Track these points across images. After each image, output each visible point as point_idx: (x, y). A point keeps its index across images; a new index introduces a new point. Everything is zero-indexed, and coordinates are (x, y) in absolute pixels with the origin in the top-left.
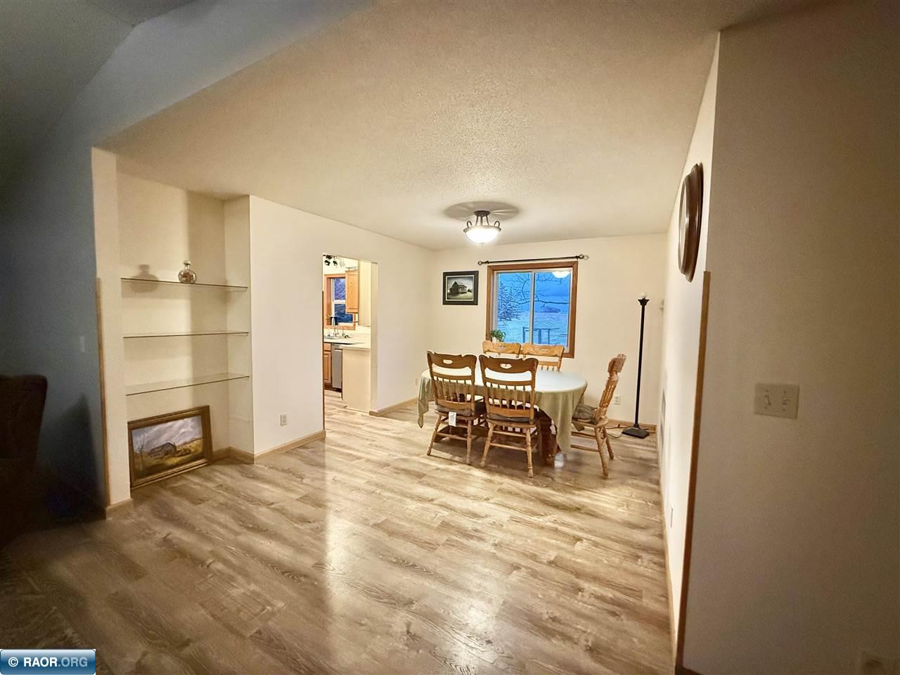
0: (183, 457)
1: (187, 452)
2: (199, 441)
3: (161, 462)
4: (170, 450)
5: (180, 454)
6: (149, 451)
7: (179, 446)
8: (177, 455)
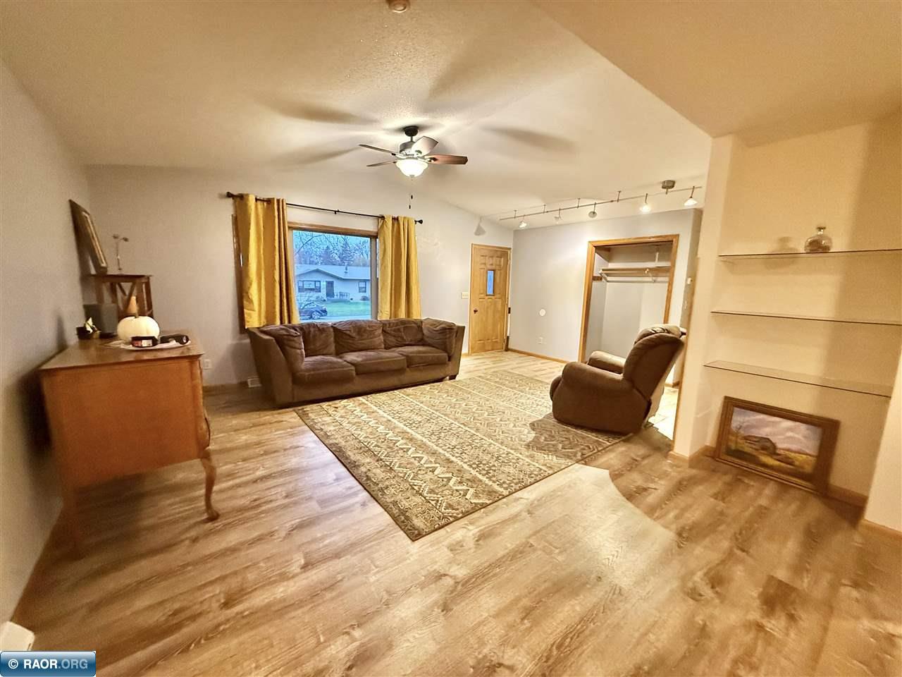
0: (783, 464)
1: (787, 461)
2: (810, 458)
3: (755, 453)
4: (768, 446)
5: (778, 457)
6: (746, 434)
7: (780, 449)
8: (775, 457)
